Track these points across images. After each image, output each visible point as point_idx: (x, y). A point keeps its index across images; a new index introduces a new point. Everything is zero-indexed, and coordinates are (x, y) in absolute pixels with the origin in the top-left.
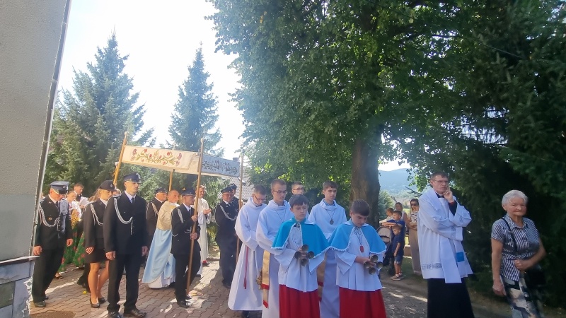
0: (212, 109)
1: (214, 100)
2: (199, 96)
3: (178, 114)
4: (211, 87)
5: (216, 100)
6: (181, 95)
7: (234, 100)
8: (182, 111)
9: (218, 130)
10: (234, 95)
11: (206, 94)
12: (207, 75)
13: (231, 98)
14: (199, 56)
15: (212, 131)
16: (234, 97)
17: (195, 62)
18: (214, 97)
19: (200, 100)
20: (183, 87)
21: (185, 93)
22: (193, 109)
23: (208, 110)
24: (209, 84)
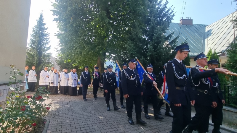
0: (47, 38)
1: (48, 34)
2: (42, 32)
4: (46, 29)
5: (49, 34)
6: (34, 31)
7: (56, 36)
8: (35, 37)
9: (50, 46)
10: (57, 34)
11: (44, 31)
12: (45, 24)
13: (56, 35)
14: (41, 16)
15: (48, 46)
17: (39, 18)
18: (48, 33)
19: (42, 33)
21: (35, 30)
22: (40, 37)
23: (45, 37)
24: (46, 28)
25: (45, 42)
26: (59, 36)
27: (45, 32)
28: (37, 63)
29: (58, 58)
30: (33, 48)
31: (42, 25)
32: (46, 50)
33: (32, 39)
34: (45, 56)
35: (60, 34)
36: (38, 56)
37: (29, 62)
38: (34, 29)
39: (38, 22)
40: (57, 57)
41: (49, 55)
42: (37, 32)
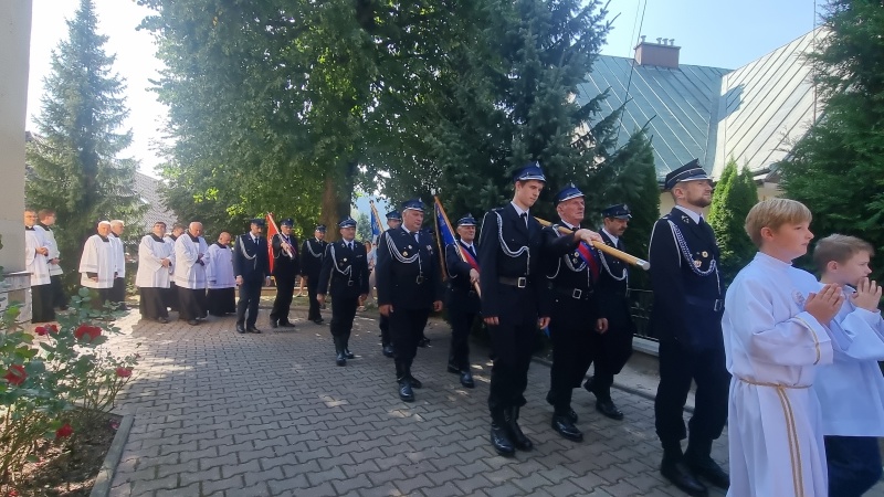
0: (117, 96)
1: (119, 83)
2: (91, 74)
3: (50, 94)
4: (111, 60)
5: (124, 83)
6: (57, 66)
7: (156, 90)
8: (61, 91)
9: (129, 132)
10: (159, 84)
11: (102, 68)
12: (104, 39)
13: (152, 86)
15: (119, 130)
16: (157, 86)
17: (78, 12)
18: (119, 79)
19: (93, 78)
20: (59, 52)
21: (60, 60)
22: (83, 92)
23: (108, 95)
24: (108, 55)
25: (109, 113)
26: (165, 90)
27: (107, 73)
28: (79, 198)
29: (167, 182)
30: (59, 139)
31: (89, 41)
32: (115, 149)
33: (52, 98)
34: (109, 170)
35: (170, 85)
36: (80, 172)
37: (43, 196)
38: (55, 57)
39: (72, 31)
40: (159, 178)
41: (128, 170)
42: (70, 73)
